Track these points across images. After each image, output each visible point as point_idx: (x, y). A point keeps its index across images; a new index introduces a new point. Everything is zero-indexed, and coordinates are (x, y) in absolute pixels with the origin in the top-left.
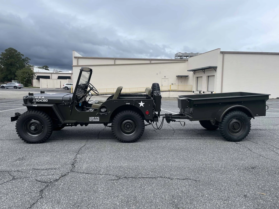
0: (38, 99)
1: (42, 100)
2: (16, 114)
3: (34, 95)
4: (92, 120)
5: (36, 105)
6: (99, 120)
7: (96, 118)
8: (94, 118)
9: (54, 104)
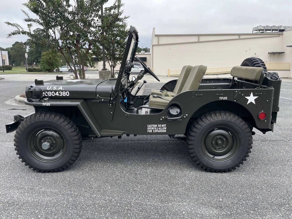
0: (51, 91)
1: (59, 94)
2: (16, 117)
3: (45, 84)
4: (153, 130)
5: (48, 104)
6: (165, 131)
7: (159, 126)
8: (156, 126)
9: (82, 101)
